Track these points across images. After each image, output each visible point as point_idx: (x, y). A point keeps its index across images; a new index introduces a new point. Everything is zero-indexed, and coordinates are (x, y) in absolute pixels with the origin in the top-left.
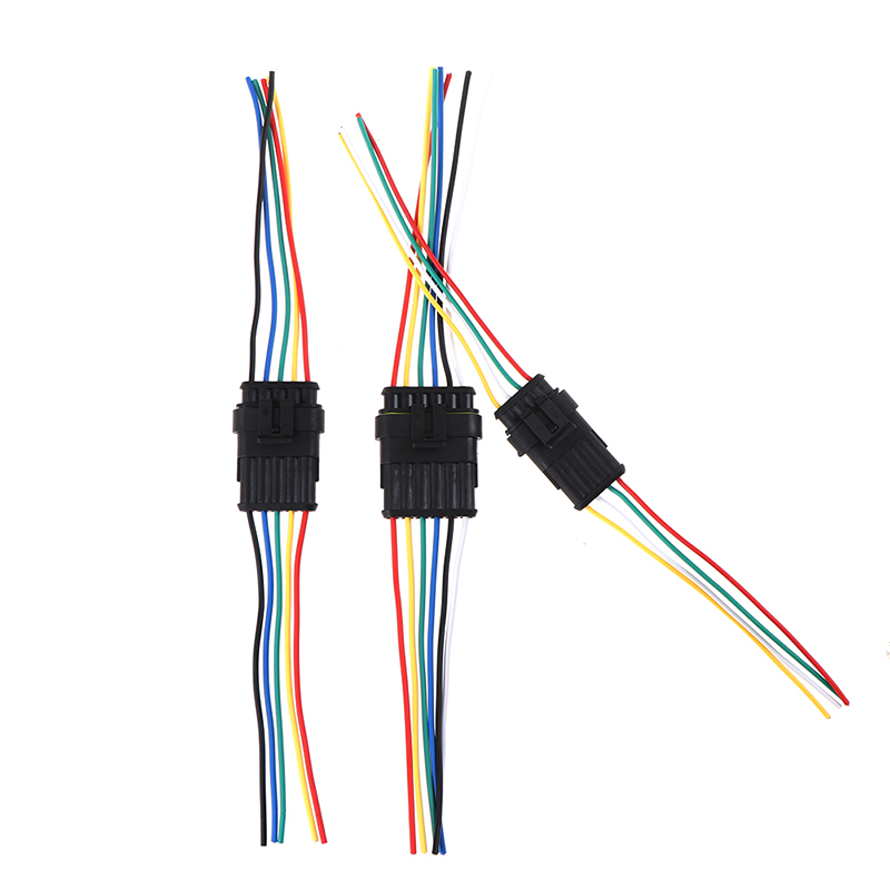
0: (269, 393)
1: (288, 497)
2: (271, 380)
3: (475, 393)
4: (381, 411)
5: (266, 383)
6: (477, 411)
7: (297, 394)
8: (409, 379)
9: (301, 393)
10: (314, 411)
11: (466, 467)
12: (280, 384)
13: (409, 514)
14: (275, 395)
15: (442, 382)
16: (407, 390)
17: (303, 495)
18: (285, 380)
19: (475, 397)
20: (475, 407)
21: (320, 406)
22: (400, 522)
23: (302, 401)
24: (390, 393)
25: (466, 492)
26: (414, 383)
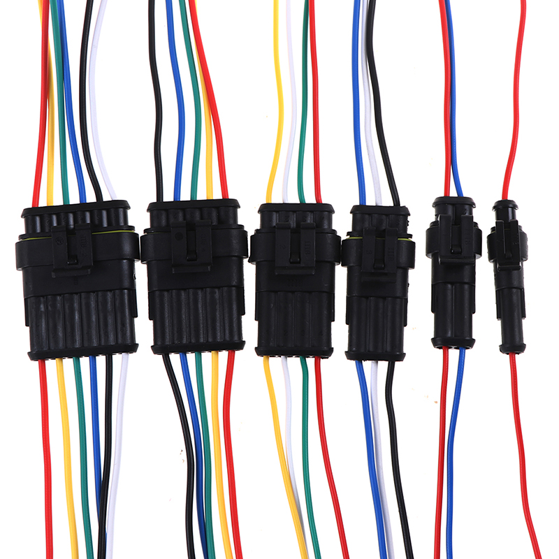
0: (181, 215)
1: (210, 335)
2: (182, 199)
3: (129, 208)
4: (21, 237)
5: (177, 203)
6: (132, 228)
7: (214, 214)
8: (52, 197)
9: (219, 212)
10: (235, 232)
11: (122, 295)
12: (194, 204)
13: (59, 355)
14: (188, 216)
15: (91, 197)
16: (50, 210)
17: (227, 332)
18: (199, 198)
19: (129, 212)
20: (130, 224)
21: (242, 227)
22: (51, 364)
23: (220, 221)
24: (31, 215)
25: (123, 325)
26: (58, 201)
